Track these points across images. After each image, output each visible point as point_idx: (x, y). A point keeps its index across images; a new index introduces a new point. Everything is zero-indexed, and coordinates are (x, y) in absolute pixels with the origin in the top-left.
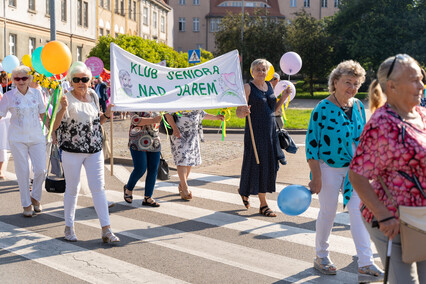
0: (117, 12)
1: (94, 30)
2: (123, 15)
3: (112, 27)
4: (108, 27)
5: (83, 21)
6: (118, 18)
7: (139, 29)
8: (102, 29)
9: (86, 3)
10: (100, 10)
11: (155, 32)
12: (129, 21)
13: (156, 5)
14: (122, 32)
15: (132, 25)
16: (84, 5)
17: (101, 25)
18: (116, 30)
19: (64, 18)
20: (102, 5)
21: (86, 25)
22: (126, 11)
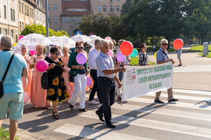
0: (26, 14)
1: (17, 23)
2: (28, 15)
3: (24, 21)
4: (23, 21)
5: (13, 19)
6: (27, 17)
7: (35, 22)
8: (20, 22)
9: (14, 10)
10: (19, 13)
11: (41, 23)
12: (31, 18)
13: (41, 11)
14: (28, 23)
15: (32, 20)
16: (13, 11)
17: (20, 20)
18: (26, 22)
19: (5, 17)
20: (20, 11)
21: (14, 20)
22: (29, 14)
